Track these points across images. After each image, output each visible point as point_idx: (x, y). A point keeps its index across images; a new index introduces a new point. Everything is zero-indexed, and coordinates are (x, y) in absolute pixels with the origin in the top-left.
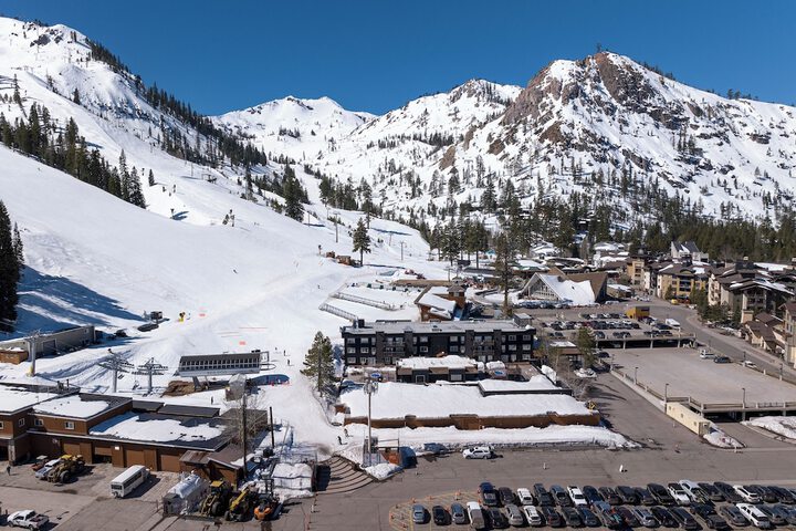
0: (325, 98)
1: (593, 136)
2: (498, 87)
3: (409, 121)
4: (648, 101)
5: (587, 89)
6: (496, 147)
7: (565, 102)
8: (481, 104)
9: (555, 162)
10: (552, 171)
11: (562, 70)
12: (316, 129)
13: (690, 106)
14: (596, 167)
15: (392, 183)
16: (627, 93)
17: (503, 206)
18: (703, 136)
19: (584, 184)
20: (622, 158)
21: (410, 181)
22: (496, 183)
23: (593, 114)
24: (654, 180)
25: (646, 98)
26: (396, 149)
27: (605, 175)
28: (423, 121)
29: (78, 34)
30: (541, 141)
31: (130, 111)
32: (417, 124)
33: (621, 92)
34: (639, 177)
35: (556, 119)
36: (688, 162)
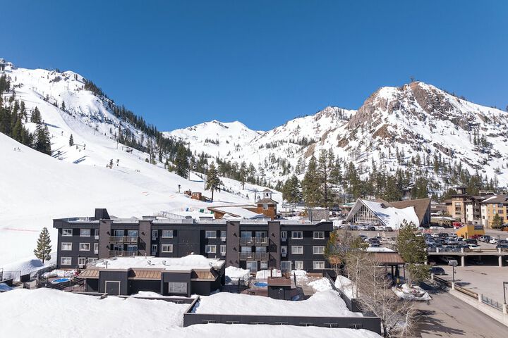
0: (237, 122)
1: (411, 133)
2: (346, 111)
3: (287, 132)
4: (449, 112)
5: (406, 105)
6: (342, 142)
7: (390, 113)
8: (335, 121)
9: (385, 151)
10: (383, 156)
11: (387, 93)
12: (229, 140)
13: (480, 116)
14: (415, 154)
15: (272, 168)
16: (434, 107)
17: (347, 179)
18: (491, 135)
19: (406, 165)
20: (433, 149)
21: (284, 166)
22: (342, 165)
23: (411, 120)
24: (458, 163)
25: (447, 110)
26: (277, 148)
27: (422, 159)
28: (297, 132)
29: (78, 75)
30: (374, 137)
31: (100, 118)
32: (292, 134)
33: (430, 106)
34: (447, 161)
35: (384, 123)
36: (483, 152)
